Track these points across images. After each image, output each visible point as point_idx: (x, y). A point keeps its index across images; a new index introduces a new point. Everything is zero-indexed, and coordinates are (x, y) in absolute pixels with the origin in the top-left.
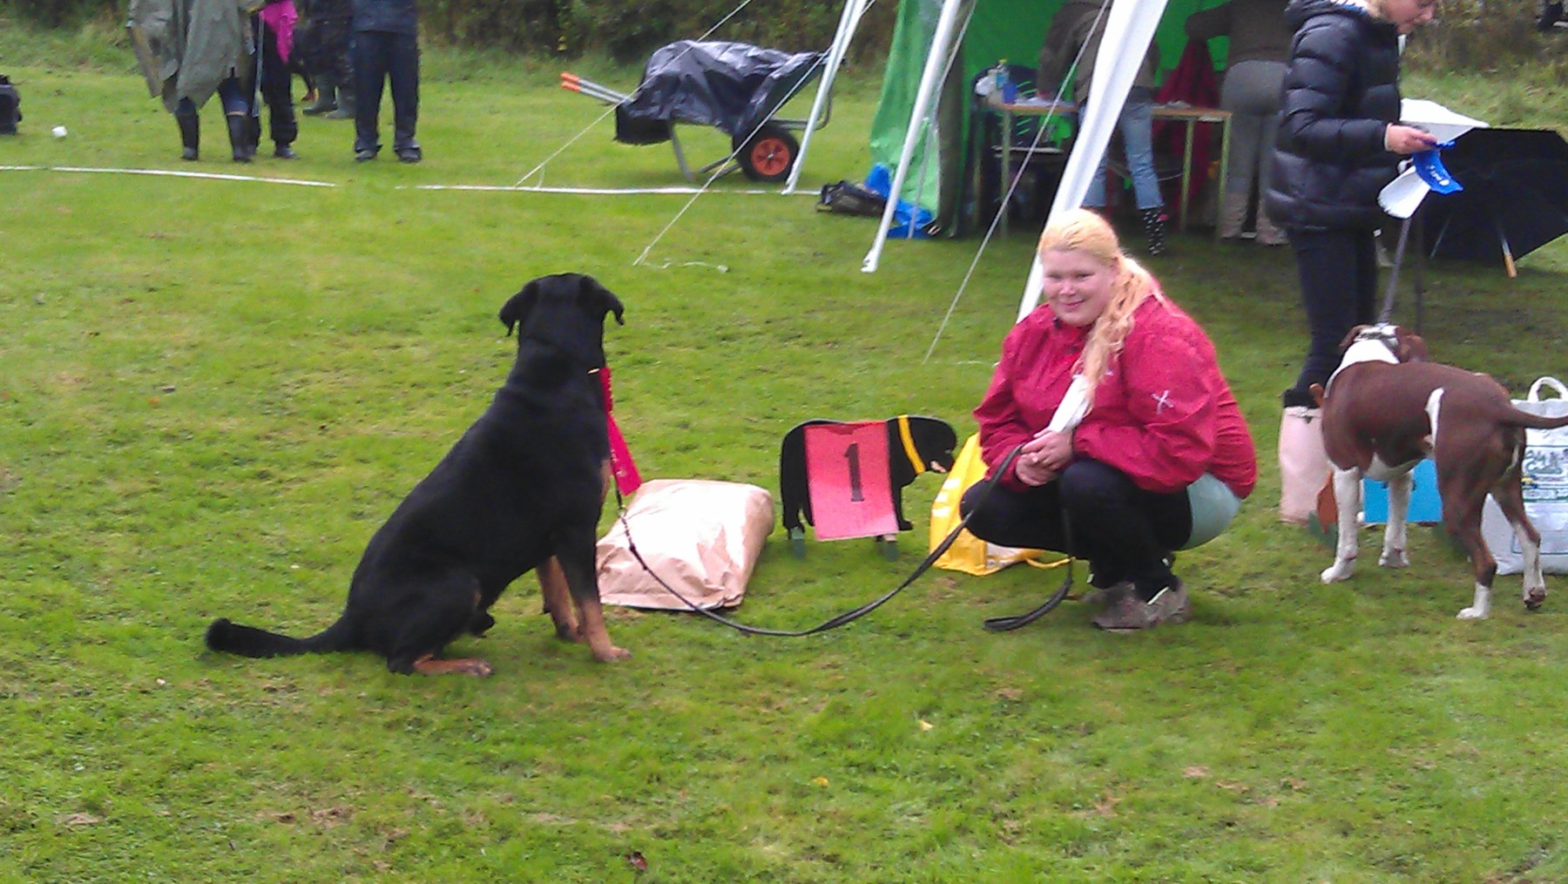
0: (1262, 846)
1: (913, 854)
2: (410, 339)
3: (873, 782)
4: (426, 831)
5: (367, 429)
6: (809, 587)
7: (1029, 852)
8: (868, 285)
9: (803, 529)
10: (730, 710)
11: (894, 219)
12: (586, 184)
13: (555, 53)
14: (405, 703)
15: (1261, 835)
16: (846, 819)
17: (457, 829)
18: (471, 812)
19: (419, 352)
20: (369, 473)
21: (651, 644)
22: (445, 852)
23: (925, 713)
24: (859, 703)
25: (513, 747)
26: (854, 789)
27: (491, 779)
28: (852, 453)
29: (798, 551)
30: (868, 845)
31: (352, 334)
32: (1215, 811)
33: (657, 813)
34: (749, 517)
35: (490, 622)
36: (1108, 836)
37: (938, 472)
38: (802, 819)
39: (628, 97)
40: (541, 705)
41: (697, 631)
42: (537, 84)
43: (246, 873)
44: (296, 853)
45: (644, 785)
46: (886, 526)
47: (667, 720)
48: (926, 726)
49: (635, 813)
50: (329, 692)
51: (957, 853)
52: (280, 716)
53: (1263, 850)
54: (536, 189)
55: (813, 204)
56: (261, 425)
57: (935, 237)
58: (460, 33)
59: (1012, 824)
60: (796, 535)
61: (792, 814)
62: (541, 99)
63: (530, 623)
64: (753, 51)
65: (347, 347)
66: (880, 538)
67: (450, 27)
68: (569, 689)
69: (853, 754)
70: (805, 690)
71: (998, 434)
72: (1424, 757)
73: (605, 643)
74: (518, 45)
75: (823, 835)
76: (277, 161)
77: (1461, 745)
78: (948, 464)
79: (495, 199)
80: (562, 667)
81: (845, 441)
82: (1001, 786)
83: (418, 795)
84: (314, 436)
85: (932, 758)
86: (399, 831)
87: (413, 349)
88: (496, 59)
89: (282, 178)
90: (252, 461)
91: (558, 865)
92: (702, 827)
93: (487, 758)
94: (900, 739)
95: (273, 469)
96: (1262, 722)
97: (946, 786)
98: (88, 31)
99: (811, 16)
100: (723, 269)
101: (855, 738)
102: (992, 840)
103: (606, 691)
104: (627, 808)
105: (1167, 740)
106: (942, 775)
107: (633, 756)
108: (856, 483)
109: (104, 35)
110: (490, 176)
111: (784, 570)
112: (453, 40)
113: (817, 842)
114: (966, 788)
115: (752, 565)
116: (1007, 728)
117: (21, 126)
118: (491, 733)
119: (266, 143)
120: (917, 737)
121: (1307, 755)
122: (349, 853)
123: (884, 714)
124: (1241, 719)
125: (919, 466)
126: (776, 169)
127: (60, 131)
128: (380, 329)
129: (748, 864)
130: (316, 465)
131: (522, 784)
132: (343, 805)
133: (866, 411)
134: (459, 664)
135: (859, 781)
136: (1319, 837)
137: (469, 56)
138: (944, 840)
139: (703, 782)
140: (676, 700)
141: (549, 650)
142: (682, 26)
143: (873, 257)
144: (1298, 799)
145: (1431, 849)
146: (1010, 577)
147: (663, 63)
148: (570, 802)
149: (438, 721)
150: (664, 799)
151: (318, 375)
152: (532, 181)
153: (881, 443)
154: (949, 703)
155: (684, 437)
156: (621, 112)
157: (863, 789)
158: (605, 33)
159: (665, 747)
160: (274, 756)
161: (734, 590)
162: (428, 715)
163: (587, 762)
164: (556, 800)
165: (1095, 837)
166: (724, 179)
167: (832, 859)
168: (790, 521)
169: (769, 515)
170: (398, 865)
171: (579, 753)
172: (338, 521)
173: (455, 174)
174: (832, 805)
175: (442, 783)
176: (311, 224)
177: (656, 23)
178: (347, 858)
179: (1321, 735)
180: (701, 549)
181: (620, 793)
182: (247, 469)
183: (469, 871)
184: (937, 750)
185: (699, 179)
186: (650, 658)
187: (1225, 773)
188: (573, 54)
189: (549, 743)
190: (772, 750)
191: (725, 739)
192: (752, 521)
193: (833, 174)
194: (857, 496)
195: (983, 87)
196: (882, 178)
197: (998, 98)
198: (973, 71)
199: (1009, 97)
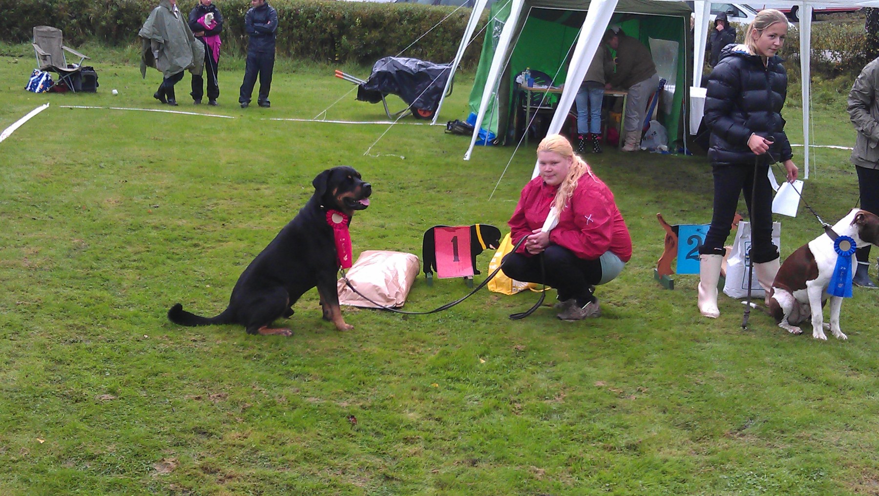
0: (628, 417)
1: (474, 418)
2: (264, 186)
3: (458, 386)
4: (259, 404)
5: (243, 226)
6: (434, 299)
7: (525, 418)
8: (466, 166)
9: (432, 273)
10: (397, 353)
11: (478, 136)
12: (344, 119)
13: (334, 61)
14: (254, 347)
15: (628, 412)
16: (446, 402)
17: (274, 404)
18: (280, 397)
19: (267, 192)
20: (242, 245)
21: (363, 323)
22: (267, 414)
23: (482, 355)
24: (454, 351)
25: (300, 368)
26: (449, 388)
27: (289, 382)
28: (455, 240)
29: (430, 283)
30: (455, 414)
31: (239, 183)
32: (608, 401)
33: (362, 398)
34: (408, 268)
35: (292, 312)
36: (560, 411)
37: (492, 249)
38: (426, 402)
39: (364, 81)
40: (314, 349)
41: (384, 317)
42: (325, 75)
43: (179, 422)
44: (202, 414)
45: (357, 386)
46: (469, 272)
47: (369, 357)
48: (483, 361)
49: (352, 398)
50: (220, 342)
51: (493, 418)
52: (198, 352)
53: (628, 419)
54: (323, 121)
55: (443, 130)
56: (196, 223)
57: (496, 145)
58: (292, 52)
59: (517, 405)
60: (429, 276)
61: (421, 399)
62: (326, 81)
63: (310, 313)
64: (419, 62)
65: (236, 189)
66: (466, 278)
67: (288, 49)
68: (327, 342)
69: (450, 373)
70: (430, 345)
71: (519, 232)
72: (700, 378)
73: (343, 323)
74: (317, 58)
75: (435, 409)
76: (209, 107)
77: (717, 374)
78: (497, 246)
79: (304, 125)
80: (323, 333)
81: (452, 235)
82: (514, 388)
83: (257, 388)
84: (220, 228)
85: (485, 376)
86: (247, 405)
87: (265, 191)
89: (212, 114)
90: (192, 239)
91: (317, 421)
92: (382, 405)
93: (289, 372)
94: (471, 367)
95: (201, 243)
96: (630, 362)
97: (490, 388)
99: (446, 47)
100: (403, 158)
101: (451, 366)
102: (509, 413)
103: (342, 344)
104: (349, 396)
105: (589, 369)
106: (489, 383)
107: (353, 373)
108: (456, 254)
110: (303, 115)
111: (423, 291)
112: (289, 55)
113: (432, 412)
114: (499, 389)
115: (409, 288)
116: (518, 362)
117: (98, 89)
118: (290, 361)
119: (205, 98)
120: (478, 366)
121: (649, 377)
122: (225, 414)
123: (464, 355)
124: (621, 360)
125: (484, 246)
126: (427, 115)
127: (115, 91)
128: (251, 181)
129: (401, 422)
130: (220, 241)
131: (303, 384)
132: (224, 393)
133: (461, 222)
134: (278, 330)
135: (452, 385)
136: (652, 413)
137: (295, 63)
138: (488, 412)
139: (383, 385)
140: (373, 348)
141: (319, 325)
142: (389, 50)
143: (469, 153)
144: (644, 396)
145: (702, 419)
146: (522, 296)
147: (379, 67)
148: (324, 393)
149: (267, 356)
150: (366, 392)
151: (222, 201)
152: (321, 117)
153: (468, 236)
154: (493, 351)
155: (382, 231)
156: (361, 87)
157: (454, 389)
158: (356, 53)
159: (367, 369)
160: (194, 370)
161: (401, 300)
162: (263, 353)
163: (331, 375)
164: (317, 392)
165: (555, 412)
166: (405, 118)
167: (438, 420)
168: (427, 270)
169: (418, 267)
170: (246, 420)
171: (329, 371)
172: (228, 266)
173: (287, 114)
174: (439, 396)
175: (268, 383)
176: (223, 135)
177: (378, 49)
178: (224, 416)
179: (656, 368)
180: (386, 281)
181: (346, 389)
182: (189, 242)
183: (278, 423)
184: (487, 372)
185: (394, 118)
186: (362, 329)
187: (613, 384)
188: (341, 62)
189: (315, 367)
190: (414, 371)
191: (394, 365)
192: (410, 269)
193: (453, 117)
194: (456, 259)
195: (519, 79)
196: (474, 119)
197: (525, 85)
198: (515, 72)
199: (531, 85)
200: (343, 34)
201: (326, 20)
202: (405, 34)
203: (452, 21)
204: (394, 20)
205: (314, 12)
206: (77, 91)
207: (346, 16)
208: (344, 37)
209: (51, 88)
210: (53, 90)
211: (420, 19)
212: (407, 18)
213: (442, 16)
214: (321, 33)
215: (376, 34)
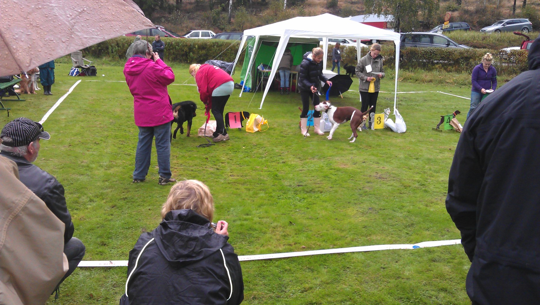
3: (237, 153)
7: (255, 159)
11: (244, 89)
13: (187, 63)
14: (175, 145)
23: (244, 146)
26: (234, 153)
28: (235, 117)
30: (235, 158)
36: (265, 157)
40: (193, 146)
42: (184, 68)
46: (240, 127)
48: (244, 148)
49: (206, 155)
51: (246, 159)
54: (186, 85)
57: (251, 92)
58: (170, 59)
60: (227, 128)
64: (222, 62)
66: (239, 128)
74: (181, 61)
75: (230, 157)
79: (179, 86)
81: (234, 115)
88: (177, 64)
91: (197, 159)
92: (215, 156)
94: (240, 149)
97: (246, 153)
98: (104, 58)
99: (232, 57)
108: (236, 120)
109: (107, 59)
110: (178, 83)
114: (248, 153)
117: (97, 75)
120: (242, 148)
123: (238, 146)
125: (244, 118)
127: (103, 75)
129: (221, 160)
137: (172, 63)
139: (215, 153)
142: (210, 58)
143: (241, 94)
146: (256, 133)
150: (210, 154)
152: (185, 83)
154: (247, 145)
159: (210, 149)
164: (196, 154)
177: (205, 58)
184: (245, 150)
187: (281, 151)
190: (224, 150)
194: (236, 122)
195: (259, 68)
196: (243, 83)
197: (261, 69)
198: (257, 65)
199: (263, 69)
200: (191, 52)
201: (184, 46)
202: (216, 52)
203: (234, 46)
204: (211, 46)
205: (179, 43)
206: (89, 75)
207: (192, 44)
208: (191, 53)
209: (79, 74)
210: (80, 75)
211: (221, 45)
212: (216, 45)
213: (230, 44)
214: (182, 51)
215: (204, 52)
